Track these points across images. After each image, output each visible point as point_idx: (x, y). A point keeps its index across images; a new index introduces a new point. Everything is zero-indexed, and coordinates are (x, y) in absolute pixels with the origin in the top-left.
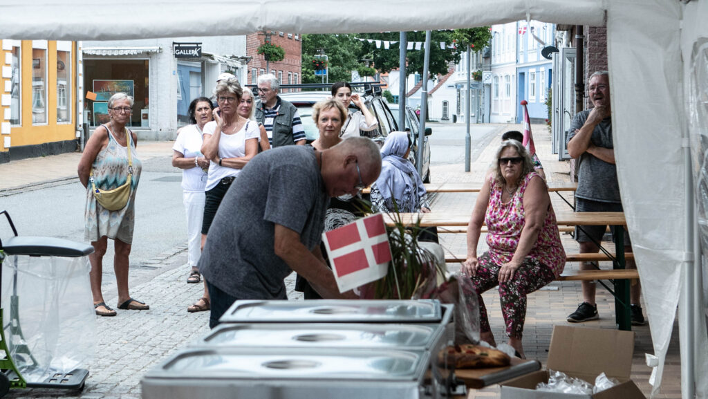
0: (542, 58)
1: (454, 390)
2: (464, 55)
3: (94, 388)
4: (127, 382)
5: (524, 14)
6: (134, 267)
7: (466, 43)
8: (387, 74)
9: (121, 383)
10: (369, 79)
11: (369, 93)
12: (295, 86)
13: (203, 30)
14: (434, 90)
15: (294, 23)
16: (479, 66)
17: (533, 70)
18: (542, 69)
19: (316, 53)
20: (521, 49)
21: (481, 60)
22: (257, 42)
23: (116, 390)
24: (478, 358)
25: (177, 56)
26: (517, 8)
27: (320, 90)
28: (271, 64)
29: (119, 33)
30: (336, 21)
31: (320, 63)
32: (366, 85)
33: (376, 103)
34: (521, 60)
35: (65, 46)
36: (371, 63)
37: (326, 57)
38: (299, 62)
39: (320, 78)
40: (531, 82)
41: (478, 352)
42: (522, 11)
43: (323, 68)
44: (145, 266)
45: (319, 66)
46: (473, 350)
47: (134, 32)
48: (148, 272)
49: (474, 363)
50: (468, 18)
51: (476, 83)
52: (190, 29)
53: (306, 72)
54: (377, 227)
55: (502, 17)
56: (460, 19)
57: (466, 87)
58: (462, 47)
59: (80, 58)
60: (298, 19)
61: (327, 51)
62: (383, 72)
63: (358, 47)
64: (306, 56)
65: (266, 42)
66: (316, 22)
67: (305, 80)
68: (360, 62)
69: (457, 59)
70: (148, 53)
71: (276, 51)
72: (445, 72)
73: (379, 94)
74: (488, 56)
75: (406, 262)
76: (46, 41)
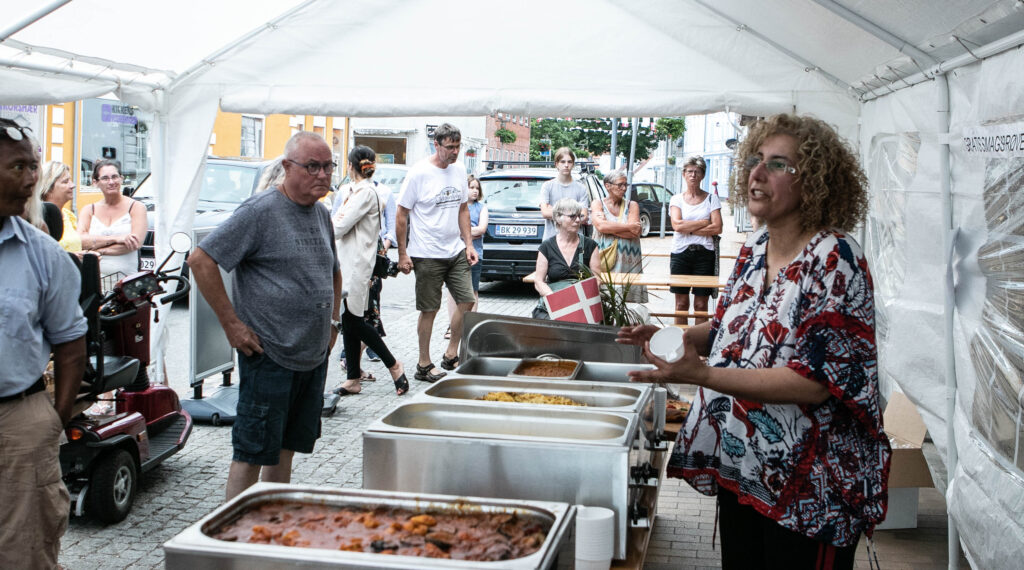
0: (726, 147)
1: (658, 445)
2: (662, 143)
3: (344, 411)
4: (371, 407)
5: (724, 106)
6: (385, 307)
7: (665, 133)
8: (599, 156)
9: (367, 408)
10: (584, 160)
11: (584, 171)
12: (523, 163)
13: (446, 111)
14: (637, 171)
15: (524, 107)
16: (673, 152)
17: (717, 157)
18: (724, 157)
19: (541, 137)
20: (707, 141)
21: (675, 148)
22: (495, 127)
23: (362, 414)
24: (679, 413)
25: (429, 136)
26: (717, 101)
27: (544, 166)
28: (505, 145)
29: (374, 111)
30: (561, 106)
31: (545, 146)
32: (582, 164)
33: (590, 179)
34: (708, 150)
35: (339, 123)
36: (586, 147)
37: (550, 142)
38: (527, 144)
39: (544, 158)
40: (715, 168)
41: (678, 407)
42: (722, 104)
43: (547, 150)
44: (394, 307)
45: (543, 148)
46: (673, 405)
47: (387, 111)
48: (397, 312)
49: (675, 417)
50: (675, 107)
51: (671, 166)
52: (434, 110)
53: (533, 153)
54: (593, 290)
55: (705, 108)
56: (668, 109)
57: (663, 170)
58: (661, 136)
59: (352, 135)
60: (528, 104)
61: (551, 137)
62: (596, 155)
63: (577, 135)
64: (534, 140)
65: (502, 128)
66: (543, 106)
67: (532, 159)
68: (577, 146)
69: (655, 146)
70: (406, 133)
71: (510, 135)
72: (646, 158)
73: (593, 172)
74: (681, 145)
75: (615, 322)
76: (324, 118)
